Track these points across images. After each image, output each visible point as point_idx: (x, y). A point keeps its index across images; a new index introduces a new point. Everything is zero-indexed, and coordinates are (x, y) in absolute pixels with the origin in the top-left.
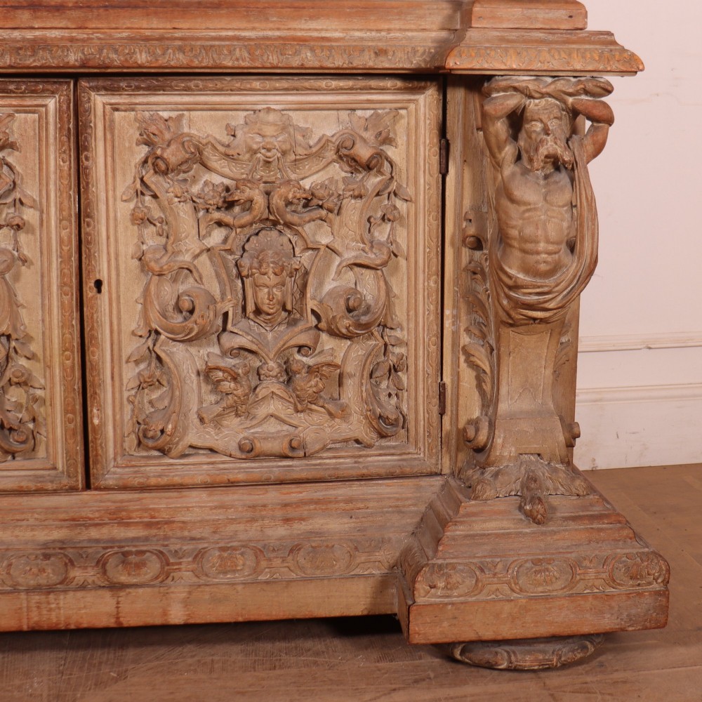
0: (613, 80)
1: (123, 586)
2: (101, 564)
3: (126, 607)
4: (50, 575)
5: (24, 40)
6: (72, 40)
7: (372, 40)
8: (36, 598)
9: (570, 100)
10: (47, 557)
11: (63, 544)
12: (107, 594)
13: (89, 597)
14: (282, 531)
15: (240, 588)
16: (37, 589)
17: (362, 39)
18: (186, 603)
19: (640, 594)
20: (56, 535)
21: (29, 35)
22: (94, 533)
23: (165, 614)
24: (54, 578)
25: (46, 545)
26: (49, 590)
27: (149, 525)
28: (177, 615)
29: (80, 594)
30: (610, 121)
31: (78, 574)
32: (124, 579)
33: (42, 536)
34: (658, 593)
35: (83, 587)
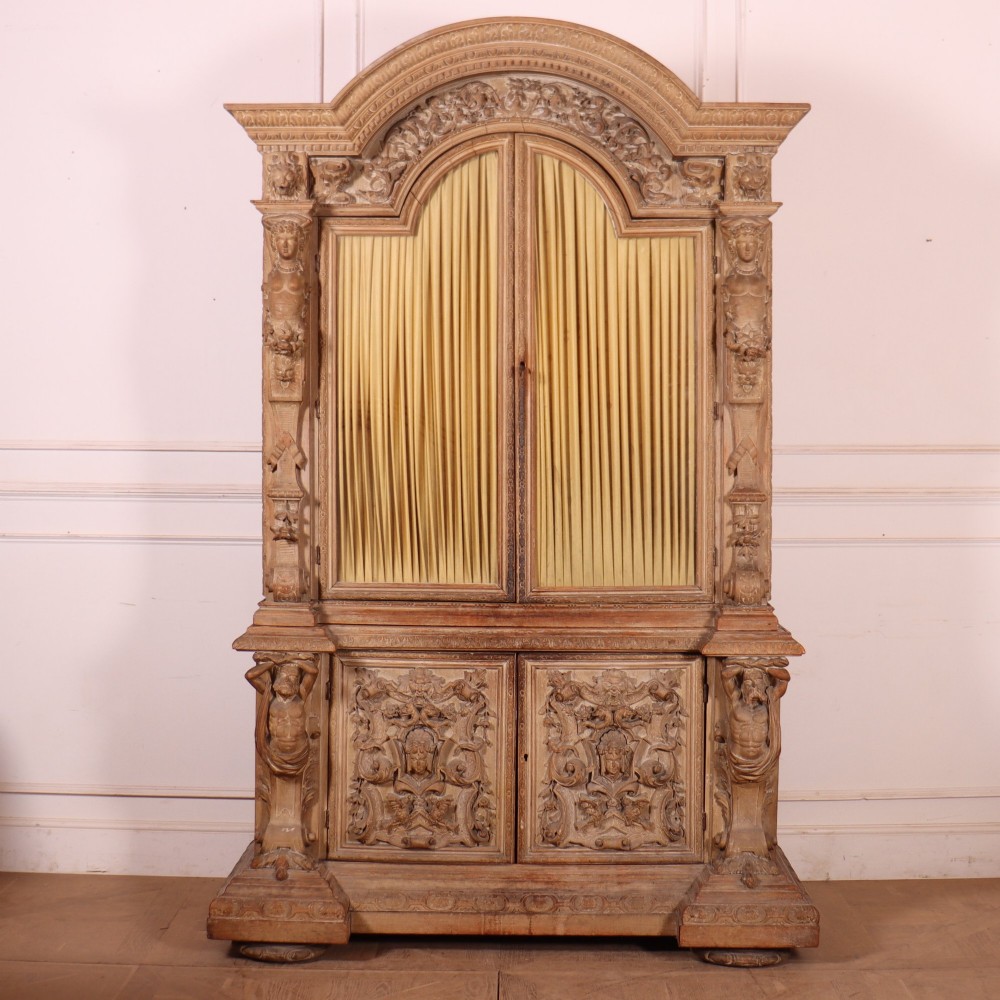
0: (790, 658)
1: (534, 913)
2: (523, 901)
3: (534, 925)
4: (496, 906)
5: (493, 634)
6: (516, 634)
7: (667, 634)
8: (489, 917)
9: (767, 669)
10: (495, 896)
11: (503, 891)
12: (525, 917)
13: (516, 918)
14: (617, 889)
15: (594, 917)
16: (489, 913)
17: (662, 634)
18: (566, 924)
19: (803, 928)
20: (500, 886)
21: (495, 631)
22: (519, 886)
23: (555, 929)
24: (499, 908)
25: (494, 891)
26: (496, 913)
27: (547, 883)
28: (561, 931)
29: (511, 916)
30: (788, 679)
31: (511, 906)
32: (534, 909)
33: (493, 886)
34: (812, 928)
35: (513, 913)
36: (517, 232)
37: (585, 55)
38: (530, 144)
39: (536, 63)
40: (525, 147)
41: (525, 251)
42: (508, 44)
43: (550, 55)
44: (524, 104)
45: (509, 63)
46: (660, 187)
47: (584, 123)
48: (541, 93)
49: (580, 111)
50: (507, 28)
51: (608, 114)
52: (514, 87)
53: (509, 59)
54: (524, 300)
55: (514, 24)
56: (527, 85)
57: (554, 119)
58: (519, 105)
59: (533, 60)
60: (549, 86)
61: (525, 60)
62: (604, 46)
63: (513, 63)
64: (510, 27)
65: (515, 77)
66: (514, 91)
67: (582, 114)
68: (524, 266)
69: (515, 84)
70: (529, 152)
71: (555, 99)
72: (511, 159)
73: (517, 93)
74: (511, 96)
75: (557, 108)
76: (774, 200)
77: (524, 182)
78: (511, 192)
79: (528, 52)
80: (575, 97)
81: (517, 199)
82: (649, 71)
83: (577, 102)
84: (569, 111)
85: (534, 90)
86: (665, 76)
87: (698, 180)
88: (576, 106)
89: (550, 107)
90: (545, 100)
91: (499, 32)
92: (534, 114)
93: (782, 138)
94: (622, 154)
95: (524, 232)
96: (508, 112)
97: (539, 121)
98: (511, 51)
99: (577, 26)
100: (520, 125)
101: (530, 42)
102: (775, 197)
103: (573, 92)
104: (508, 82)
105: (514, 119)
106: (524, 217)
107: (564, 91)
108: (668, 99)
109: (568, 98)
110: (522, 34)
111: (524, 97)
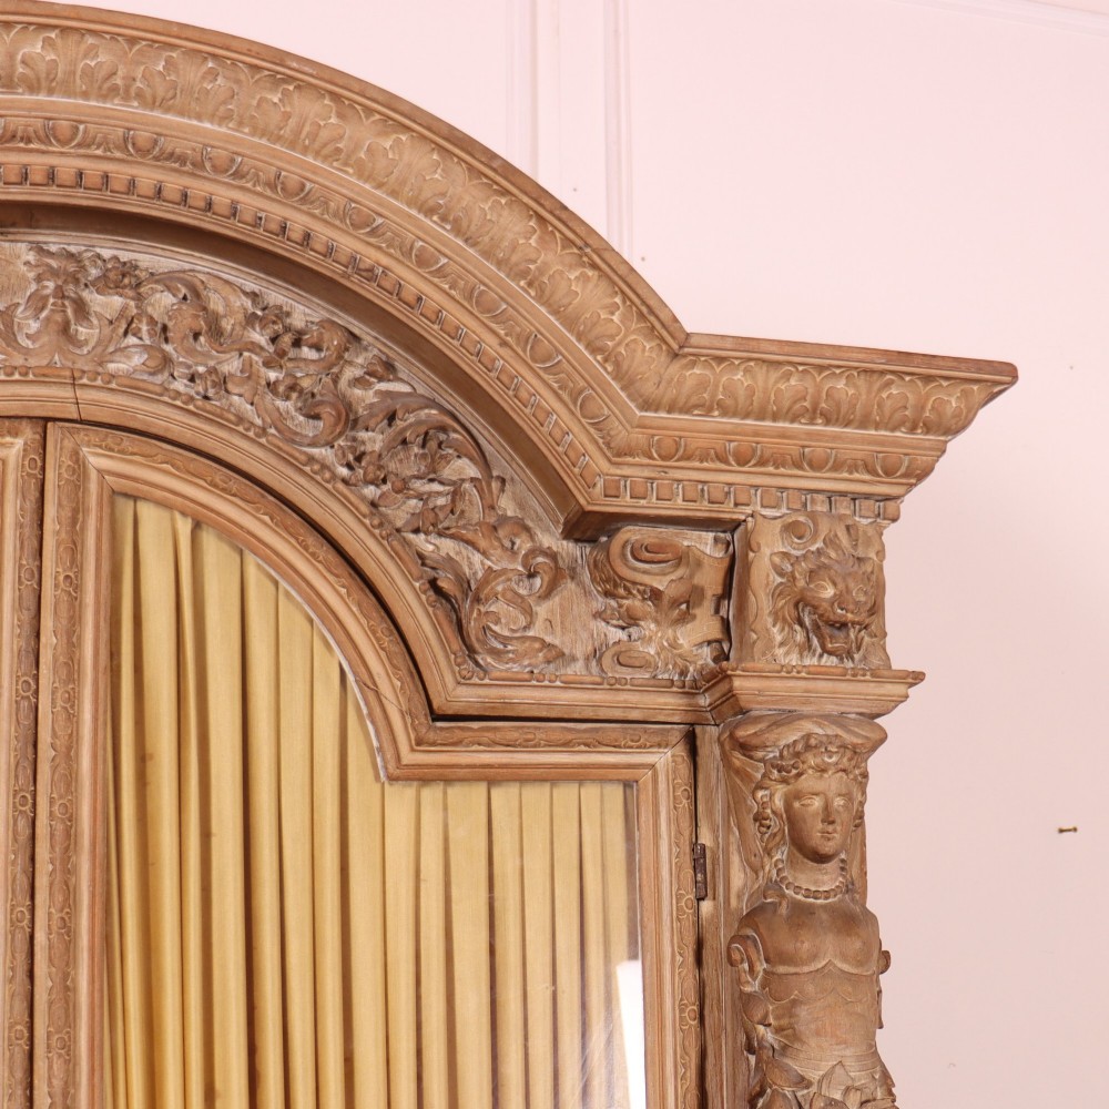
36: (45, 752)
37: (299, 165)
38: (96, 461)
39: (132, 185)
40: (79, 467)
41: (71, 819)
42: (39, 106)
43: (182, 159)
44: (82, 331)
45: (38, 177)
46: (522, 621)
47: (280, 403)
48: (139, 298)
49: (267, 364)
50: (35, 47)
51: (357, 382)
52: (54, 273)
53: (38, 162)
54: (67, 989)
55: (64, 30)
56: (94, 272)
57: (180, 385)
58: (65, 329)
59: (121, 172)
60: (167, 281)
61: (93, 169)
62: (363, 134)
63: (51, 176)
64: (48, 42)
65: (55, 241)
66: (51, 285)
67: (273, 375)
68: (67, 870)
69: (54, 263)
70: (93, 487)
71: (188, 319)
72: (30, 505)
73: (60, 293)
74: (37, 303)
75: (191, 352)
76: (898, 664)
77: (74, 583)
78: (27, 616)
79: (104, 143)
80: (251, 320)
81: (48, 639)
82: (512, 226)
83: (258, 336)
84: (232, 365)
85: (118, 287)
86: (568, 242)
87: (655, 595)
88: (254, 347)
89: (168, 348)
90: (152, 321)
91: (11, 57)
92: (112, 367)
93: (922, 474)
94: (402, 511)
95: (69, 753)
96: (26, 352)
97: (132, 387)
98: (48, 135)
99: (280, 57)
100: (67, 393)
101: (115, 105)
102: (901, 655)
103: (248, 303)
104: (31, 257)
105: (44, 377)
106: (73, 700)
107: (216, 303)
108: (570, 323)
109: (227, 325)
110: (88, 73)
111: (81, 309)
